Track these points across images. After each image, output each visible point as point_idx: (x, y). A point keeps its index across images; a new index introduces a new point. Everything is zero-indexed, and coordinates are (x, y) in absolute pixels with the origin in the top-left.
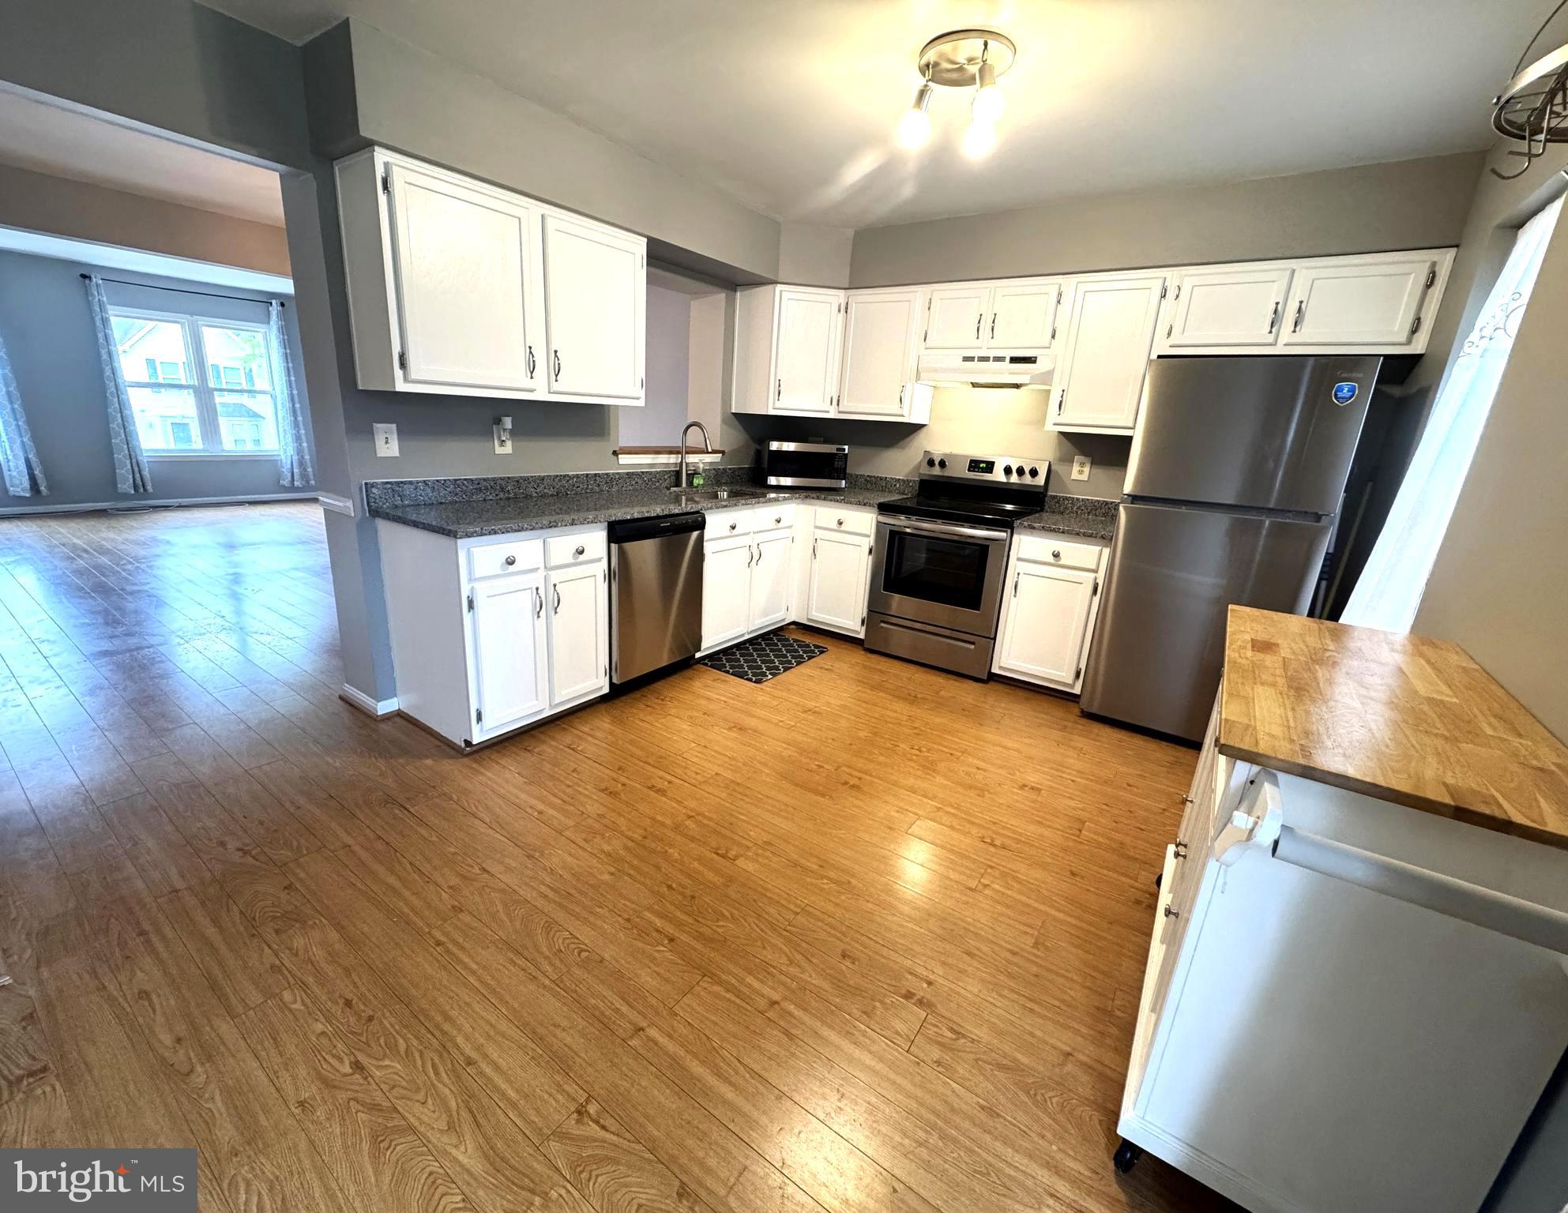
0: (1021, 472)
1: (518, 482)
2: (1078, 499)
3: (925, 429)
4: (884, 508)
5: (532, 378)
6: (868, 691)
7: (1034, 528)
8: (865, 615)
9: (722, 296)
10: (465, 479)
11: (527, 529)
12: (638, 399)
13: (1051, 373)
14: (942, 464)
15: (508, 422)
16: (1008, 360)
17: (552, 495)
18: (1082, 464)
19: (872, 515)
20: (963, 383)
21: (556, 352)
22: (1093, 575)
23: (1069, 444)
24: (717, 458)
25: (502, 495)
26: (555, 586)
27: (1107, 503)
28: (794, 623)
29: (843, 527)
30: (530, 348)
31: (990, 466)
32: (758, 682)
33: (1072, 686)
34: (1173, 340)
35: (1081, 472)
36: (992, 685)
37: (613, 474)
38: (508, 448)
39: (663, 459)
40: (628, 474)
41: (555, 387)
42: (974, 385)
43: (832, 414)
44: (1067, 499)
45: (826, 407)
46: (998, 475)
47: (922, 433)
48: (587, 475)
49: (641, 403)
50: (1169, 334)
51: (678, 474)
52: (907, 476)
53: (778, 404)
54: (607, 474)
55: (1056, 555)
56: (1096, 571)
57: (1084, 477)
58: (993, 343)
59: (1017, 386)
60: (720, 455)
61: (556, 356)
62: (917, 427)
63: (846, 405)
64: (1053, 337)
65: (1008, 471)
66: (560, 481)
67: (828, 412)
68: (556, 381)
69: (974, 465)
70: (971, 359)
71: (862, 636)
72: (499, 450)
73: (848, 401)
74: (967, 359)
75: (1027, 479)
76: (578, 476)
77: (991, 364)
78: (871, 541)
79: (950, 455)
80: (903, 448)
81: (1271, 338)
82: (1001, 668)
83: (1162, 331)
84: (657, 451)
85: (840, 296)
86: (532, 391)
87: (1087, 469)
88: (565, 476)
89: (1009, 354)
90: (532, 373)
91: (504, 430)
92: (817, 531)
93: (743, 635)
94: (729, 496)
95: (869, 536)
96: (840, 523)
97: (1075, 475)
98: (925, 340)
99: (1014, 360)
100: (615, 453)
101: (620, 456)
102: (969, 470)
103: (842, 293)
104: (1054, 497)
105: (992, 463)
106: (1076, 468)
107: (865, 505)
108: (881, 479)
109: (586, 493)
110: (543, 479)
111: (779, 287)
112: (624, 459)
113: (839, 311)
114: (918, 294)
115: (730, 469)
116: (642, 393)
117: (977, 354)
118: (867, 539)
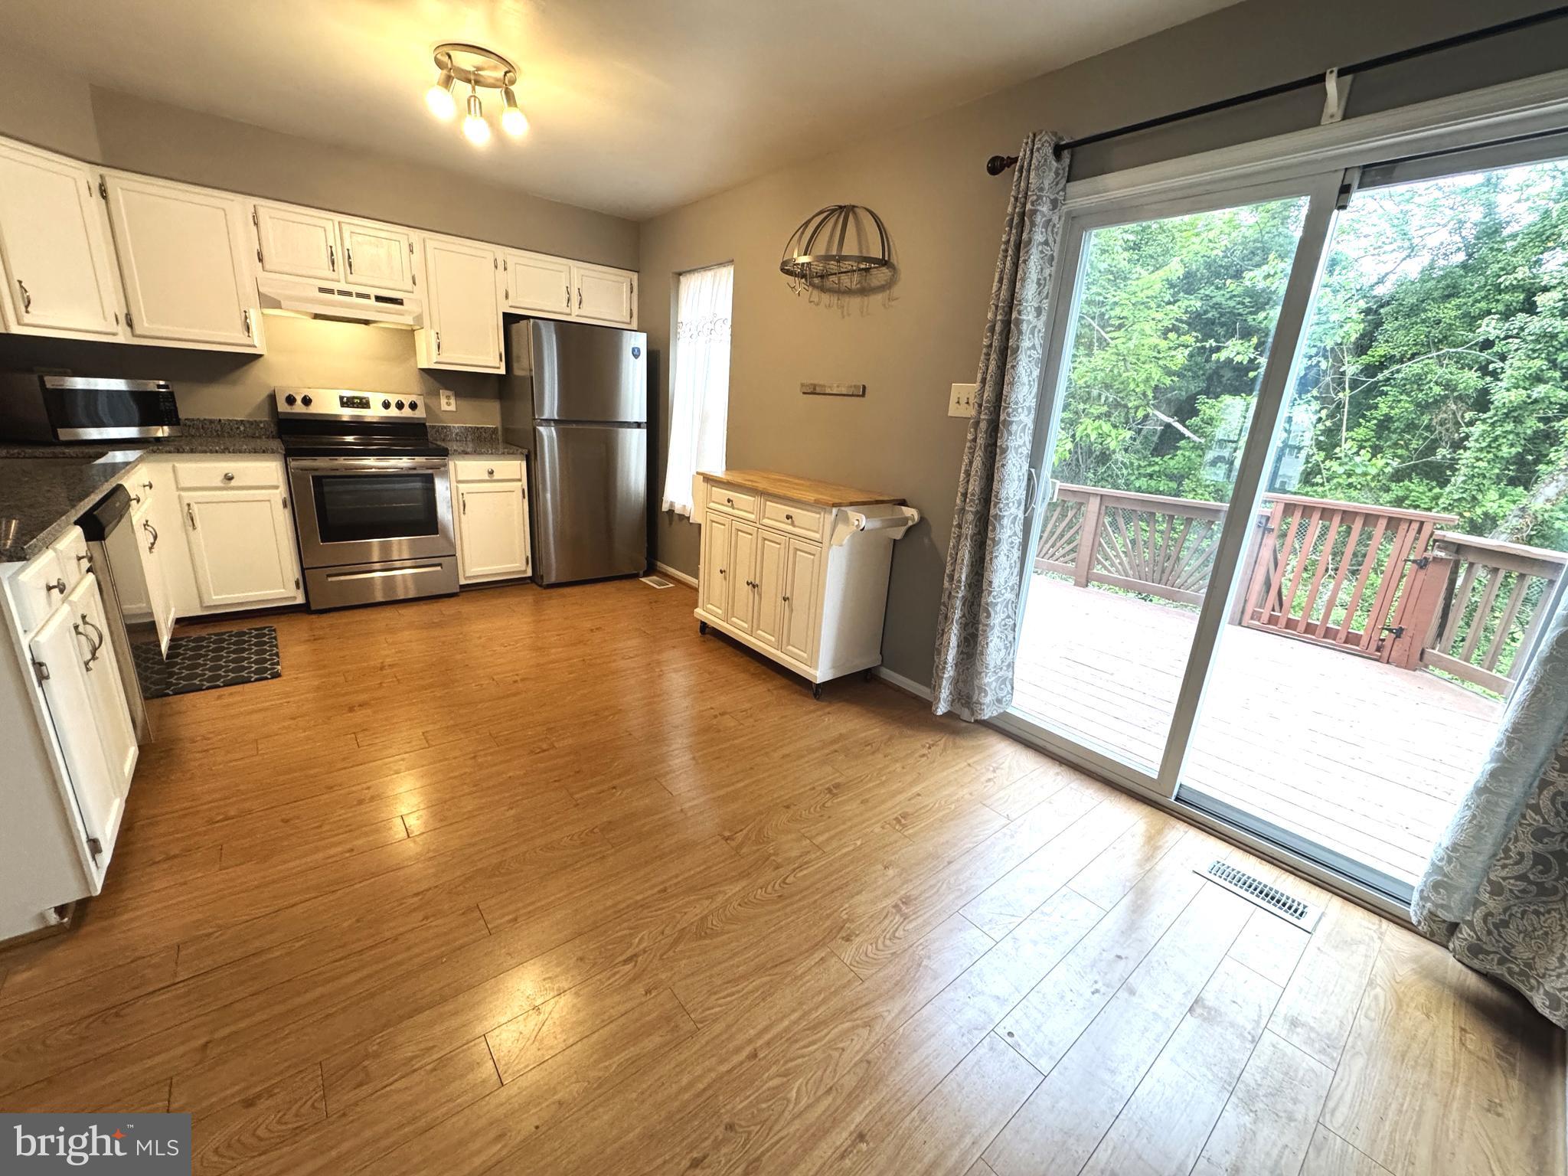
0: (400, 406)
2: (454, 428)
7: (467, 453)
8: (298, 576)
14: (307, 401)
16: (373, 298)
18: (448, 397)
19: (274, 462)
20: (306, 313)
22: (519, 484)
23: (432, 380)
27: (478, 428)
29: (233, 483)
31: (364, 404)
32: (276, 676)
34: (511, 302)
35: (448, 404)
36: (465, 595)
43: (122, 338)
44: (445, 427)
45: (111, 329)
46: (376, 411)
50: (507, 297)
53: (26, 319)
55: (491, 473)
56: (520, 480)
57: (453, 408)
58: (353, 278)
59: (366, 322)
63: (142, 327)
64: (414, 283)
65: (386, 405)
67: (113, 336)
69: (346, 402)
70: (329, 291)
71: (301, 601)
73: (146, 324)
74: (322, 290)
75: (409, 412)
77: (354, 300)
78: (282, 492)
80: (233, 383)
81: (567, 311)
82: (466, 578)
83: (501, 295)
85: (87, 172)
87: (452, 401)
89: (373, 292)
96: (229, 479)
97: (444, 407)
98: (260, 260)
99: (379, 299)
102: (343, 406)
103: (88, 167)
104: (433, 427)
105: (364, 399)
106: (443, 401)
113: (91, 193)
117: (336, 286)
118: (278, 491)
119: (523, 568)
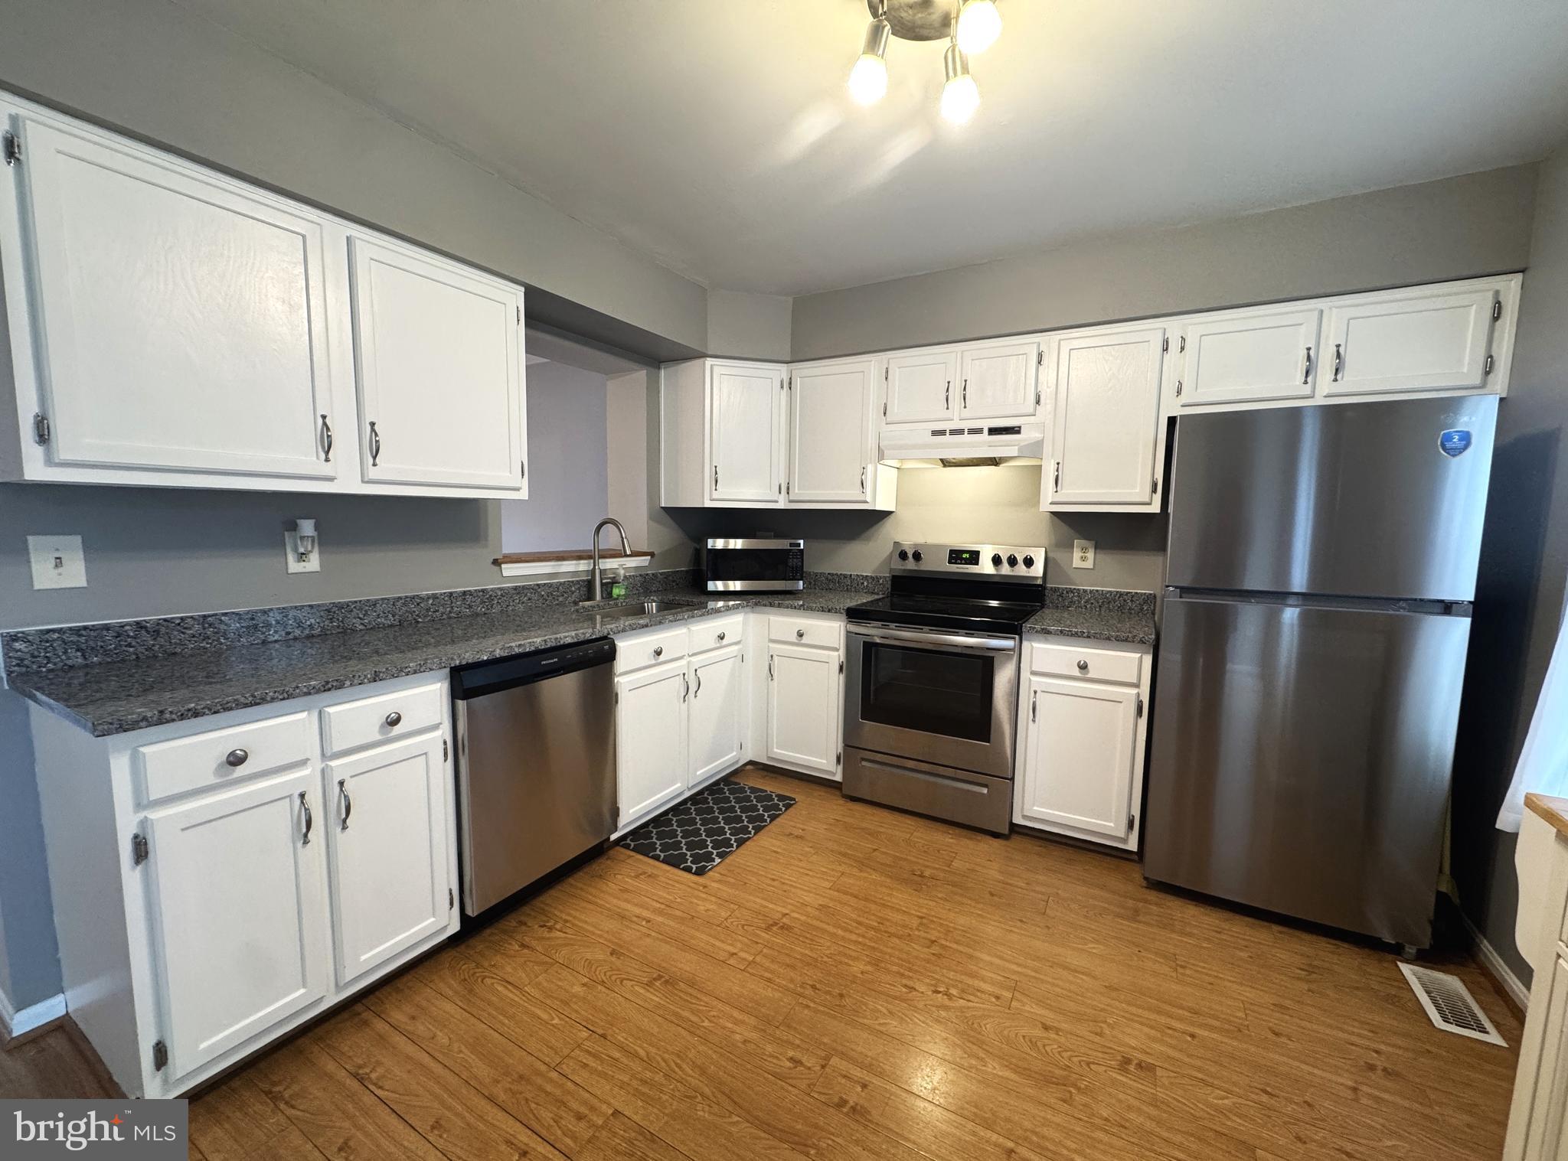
0: (1012, 561)
1: (329, 611)
2: (1085, 591)
3: (893, 514)
4: (854, 615)
5: (327, 460)
6: (855, 871)
7: (1049, 632)
8: (840, 750)
9: (641, 375)
10: (225, 614)
11: (273, 699)
12: (518, 489)
13: (1039, 445)
14: (917, 556)
15: (307, 527)
16: (986, 431)
17: (392, 626)
18: (1084, 549)
19: (840, 623)
21: (373, 424)
22: (1134, 691)
23: (1065, 526)
24: (644, 561)
25: (297, 632)
26: (341, 783)
27: (1121, 594)
28: (751, 763)
29: (805, 640)
30: (324, 417)
31: (974, 557)
32: (700, 872)
33: (1125, 841)
34: (1185, 396)
35: (1083, 559)
36: (1017, 841)
37: (492, 590)
38: (313, 563)
39: (568, 566)
40: (515, 588)
41: (373, 473)
42: (946, 463)
43: (782, 504)
44: (1072, 591)
45: (775, 496)
46: (986, 567)
47: (889, 523)
48: (451, 593)
49: (524, 494)
50: (1179, 388)
51: (590, 585)
52: (874, 572)
53: (715, 495)
54: (483, 591)
55: (1083, 667)
56: (1137, 686)
57: (1089, 564)
58: (966, 413)
59: (994, 462)
60: (649, 557)
61: (373, 430)
62: (884, 515)
63: (797, 492)
64: (1038, 402)
65: (997, 560)
66: (404, 604)
67: (777, 502)
68: (374, 465)
69: (956, 556)
70: (942, 433)
71: (838, 778)
72: (294, 566)
73: (799, 490)
74: (935, 433)
75: (1021, 570)
76: (435, 597)
77: (966, 437)
78: (838, 656)
79: (925, 545)
80: (868, 539)
81: (1304, 391)
82: (1025, 817)
83: (1169, 389)
84: (561, 557)
85: (781, 371)
86: (331, 479)
87: (1090, 555)
88: (413, 597)
89: (986, 425)
90: (327, 453)
91: (302, 538)
92: (772, 645)
93: (681, 793)
94: (659, 610)
95: (837, 650)
96: (800, 635)
97: (1077, 562)
98: (885, 414)
99: (993, 431)
100: (496, 563)
101: (503, 566)
102: (950, 562)
103: (783, 368)
104: (1055, 590)
105: (977, 553)
106: (1077, 554)
107: (829, 611)
108: (845, 576)
109: (450, 618)
110: (375, 603)
111: (709, 362)
112: (509, 570)
113: (782, 387)
114: (872, 365)
115: (661, 574)
116: (524, 484)
117: (948, 426)
118: (836, 653)
119: (1121, 834)
